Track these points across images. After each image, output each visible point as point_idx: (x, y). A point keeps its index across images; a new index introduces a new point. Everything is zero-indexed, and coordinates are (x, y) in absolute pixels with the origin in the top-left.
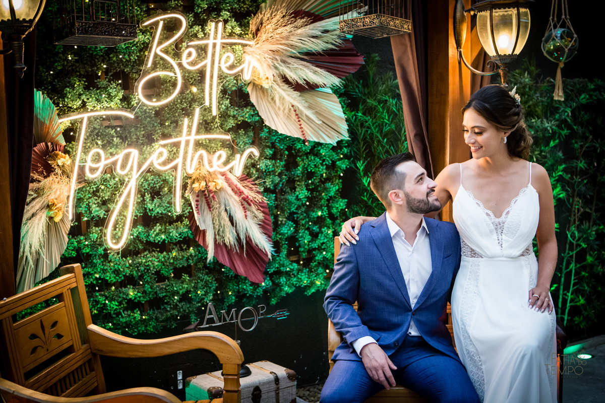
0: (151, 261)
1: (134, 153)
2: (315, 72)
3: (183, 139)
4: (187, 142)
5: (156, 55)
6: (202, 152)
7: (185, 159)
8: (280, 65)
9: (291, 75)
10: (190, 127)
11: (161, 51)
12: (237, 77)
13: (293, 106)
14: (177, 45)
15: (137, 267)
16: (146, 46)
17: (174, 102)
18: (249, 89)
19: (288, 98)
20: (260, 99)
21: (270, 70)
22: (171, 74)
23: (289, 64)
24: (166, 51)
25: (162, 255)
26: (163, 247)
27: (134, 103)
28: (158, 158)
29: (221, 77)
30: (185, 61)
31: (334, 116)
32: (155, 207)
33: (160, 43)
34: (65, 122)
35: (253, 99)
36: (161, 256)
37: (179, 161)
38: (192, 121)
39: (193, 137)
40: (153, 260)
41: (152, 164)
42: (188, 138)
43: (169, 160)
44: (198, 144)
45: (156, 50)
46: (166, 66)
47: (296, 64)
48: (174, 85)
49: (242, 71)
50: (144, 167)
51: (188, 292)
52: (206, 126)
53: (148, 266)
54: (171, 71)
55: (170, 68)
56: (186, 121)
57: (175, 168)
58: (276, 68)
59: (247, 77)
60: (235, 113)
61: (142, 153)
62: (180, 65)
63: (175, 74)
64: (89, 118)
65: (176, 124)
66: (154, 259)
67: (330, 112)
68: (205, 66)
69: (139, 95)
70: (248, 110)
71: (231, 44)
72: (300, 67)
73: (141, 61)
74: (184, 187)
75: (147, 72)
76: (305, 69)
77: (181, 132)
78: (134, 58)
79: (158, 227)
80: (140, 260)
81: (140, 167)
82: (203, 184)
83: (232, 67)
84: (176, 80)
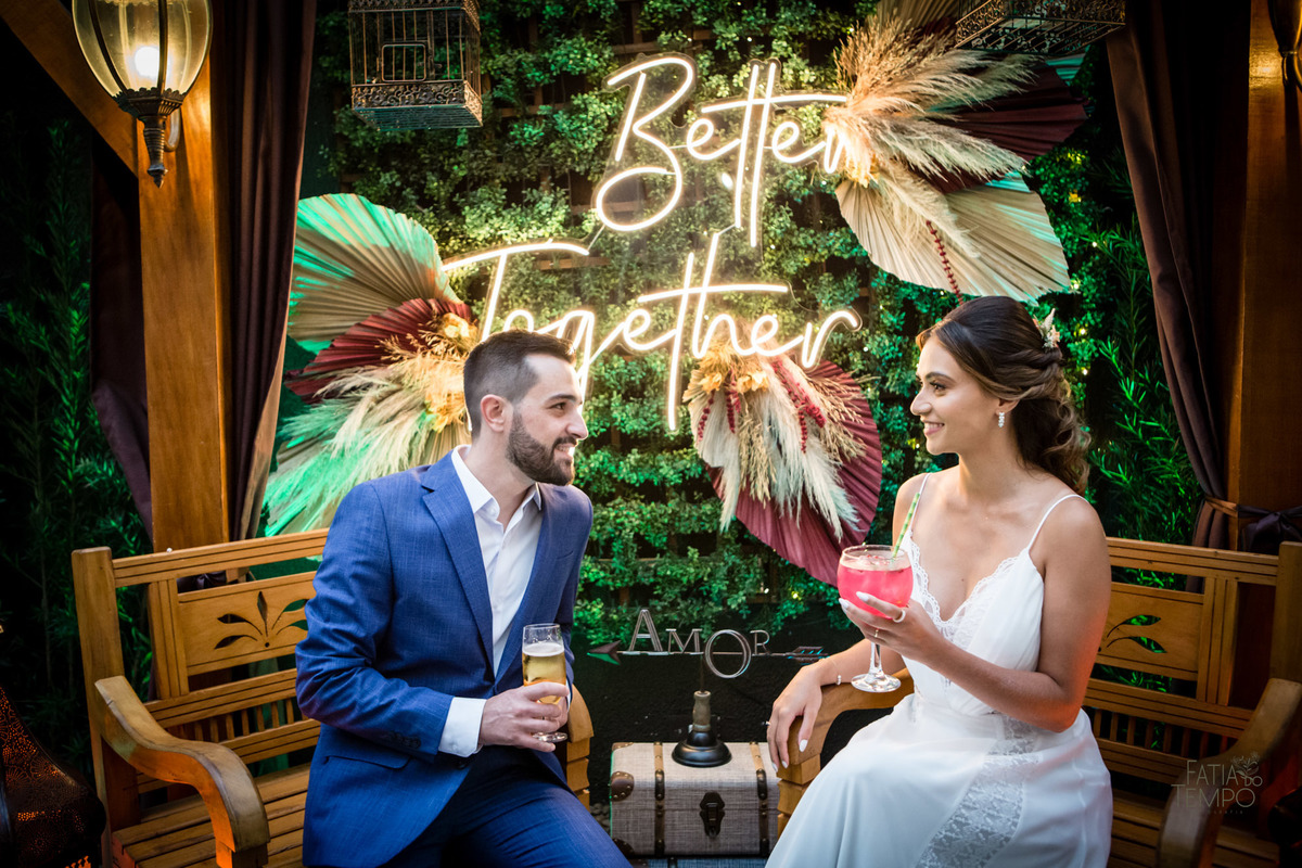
0: (627, 516)
1: (588, 317)
2: (965, 147)
3: (684, 292)
4: (694, 299)
5: (632, 139)
6: (727, 317)
7: (688, 331)
8: (891, 139)
9: (917, 158)
10: (699, 270)
11: (643, 129)
12: (809, 168)
13: (929, 223)
14: (679, 117)
15: (602, 524)
16: (613, 124)
17: (666, 225)
18: (840, 194)
19: (918, 209)
20: (864, 211)
21: (866, 149)
22: (662, 171)
23: (911, 133)
24: (654, 129)
25: (649, 508)
26: (653, 492)
27: (588, 226)
28: (634, 326)
29: (770, 170)
30: (691, 144)
31: (1036, 242)
32: (627, 418)
33: (639, 115)
34: (464, 266)
35: (847, 213)
36: (646, 510)
37: (675, 334)
38: (703, 258)
39: (706, 289)
40: (631, 515)
41: (620, 338)
42: (695, 290)
43: (656, 331)
44: (719, 303)
45: (634, 125)
46: (654, 157)
47: (926, 132)
48: (669, 190)
49: (818, 156)
50: (605, 344)
51: (700, 582)
52: (736, 265)
53: (622, 524)
54: (662, 165)
55: (661, 160)
56: (691, 259)
57: (668, 346)
58: (883, 144)
59: (830, 168)
60: (810, 241)
61: (603, 317)
62: (683, 155)
63: (670, 168)
64: (511, 258)
65: (675, 270)
66: (631, 513)
67: (1027, 234)
68: (735, 152)
69: (597, 214)
70: (838, 234)
71: (797, 105)
72: (935, 138)
73: (604, 150)
74: (684, 382)
75: (615, 170)
76: (943, 142)
77: (681, 278)
78: (590, 145)
79: (634, 456)
80: (605, 513)
81: (597, 341)
82: (719, 378)
83: (798, 148)
84: (673, 181)
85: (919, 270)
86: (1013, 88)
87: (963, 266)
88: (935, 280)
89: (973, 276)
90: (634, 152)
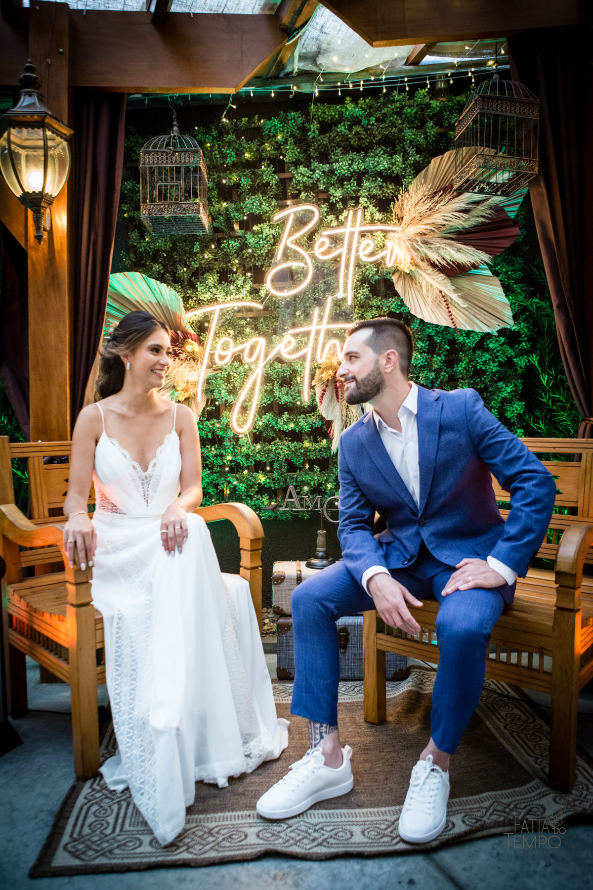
0: (281, 449)
1: (262, 341)
2: (459, 250)
3: (313, 327)
4: (318, 333)
5: (286, 248)
6: (336, 342)
7: (315, 349)
8: (421, 247)
9: (434, 257)
10: (321, 317)
11: (292, 242)
12: (378, 264)
13: (441, 292)
14: (311, 237)
15: (268, 454)
16: (276, 240)
17: (304, 292)
18: (394, 278)
19: (435, 284)
20: (407, 287)
21: (408, 253)
22: (302, 265)
23: (431, 244)
24: (298, 243)
25: (293, 445)
26: (295, 436)
27: (262, 293)
28: (286, 347)
29: (358, 265)
30: (317, 251)
31: (496, 302)
32: (283, 396)
33: (290, 235)
34: (196, 314)
35: (398, 288)
36: (292, 445)
37: (308, 350)
38: (323, 311)
39: (325, 326)
40: (284, 448)
41: (279, 353)
42: (319, 327)
43: (297, 349)
44: (331, 334)
45: (287, 241)
46: (297, 256)
47: (438, 243)
48: (305, 276)
49: (383, 258)
50: (271, 356)
51: (320, 484)
52: (339, 314)
53: (279, 453)
54: (302, 262)
55: (302, 259)
56: (316, 311)
57: (303, 358)
58: (417, 250)
59: (389, 264)
60: (379, 303)
61: (270, 342)
62: (313, 257)
63: (306, 264)
64: (223, 314)
65: (307, 315)
66: (284, 447)
67: (491, 298)
68: (340, 256)
69: (268, 287)
70: (393, 300)
71: (371, 232)
72: (443, 246)
73: (271, 254)
74: (312, 377)
75: (276, 264)
76: (447, 248)
77: (311, 321)
78: (264, 251)
79: (286, 416)
80: (270, 447)
81: (266, 356)
82: (331, 372)
83: (372, 254)
84: (307, 271)
85: (436, 317)
86: (483, 220)
87: (459, 314)
88: (443, 321)
89: (464, 320)
90: (286, 256)
